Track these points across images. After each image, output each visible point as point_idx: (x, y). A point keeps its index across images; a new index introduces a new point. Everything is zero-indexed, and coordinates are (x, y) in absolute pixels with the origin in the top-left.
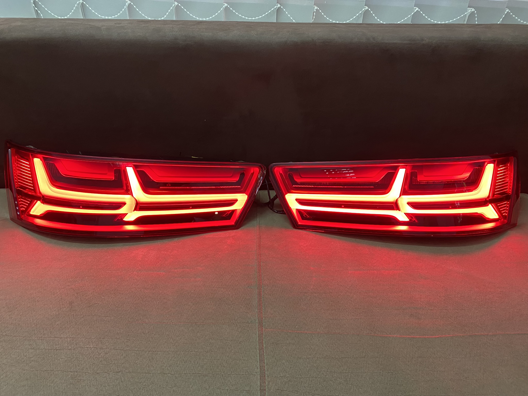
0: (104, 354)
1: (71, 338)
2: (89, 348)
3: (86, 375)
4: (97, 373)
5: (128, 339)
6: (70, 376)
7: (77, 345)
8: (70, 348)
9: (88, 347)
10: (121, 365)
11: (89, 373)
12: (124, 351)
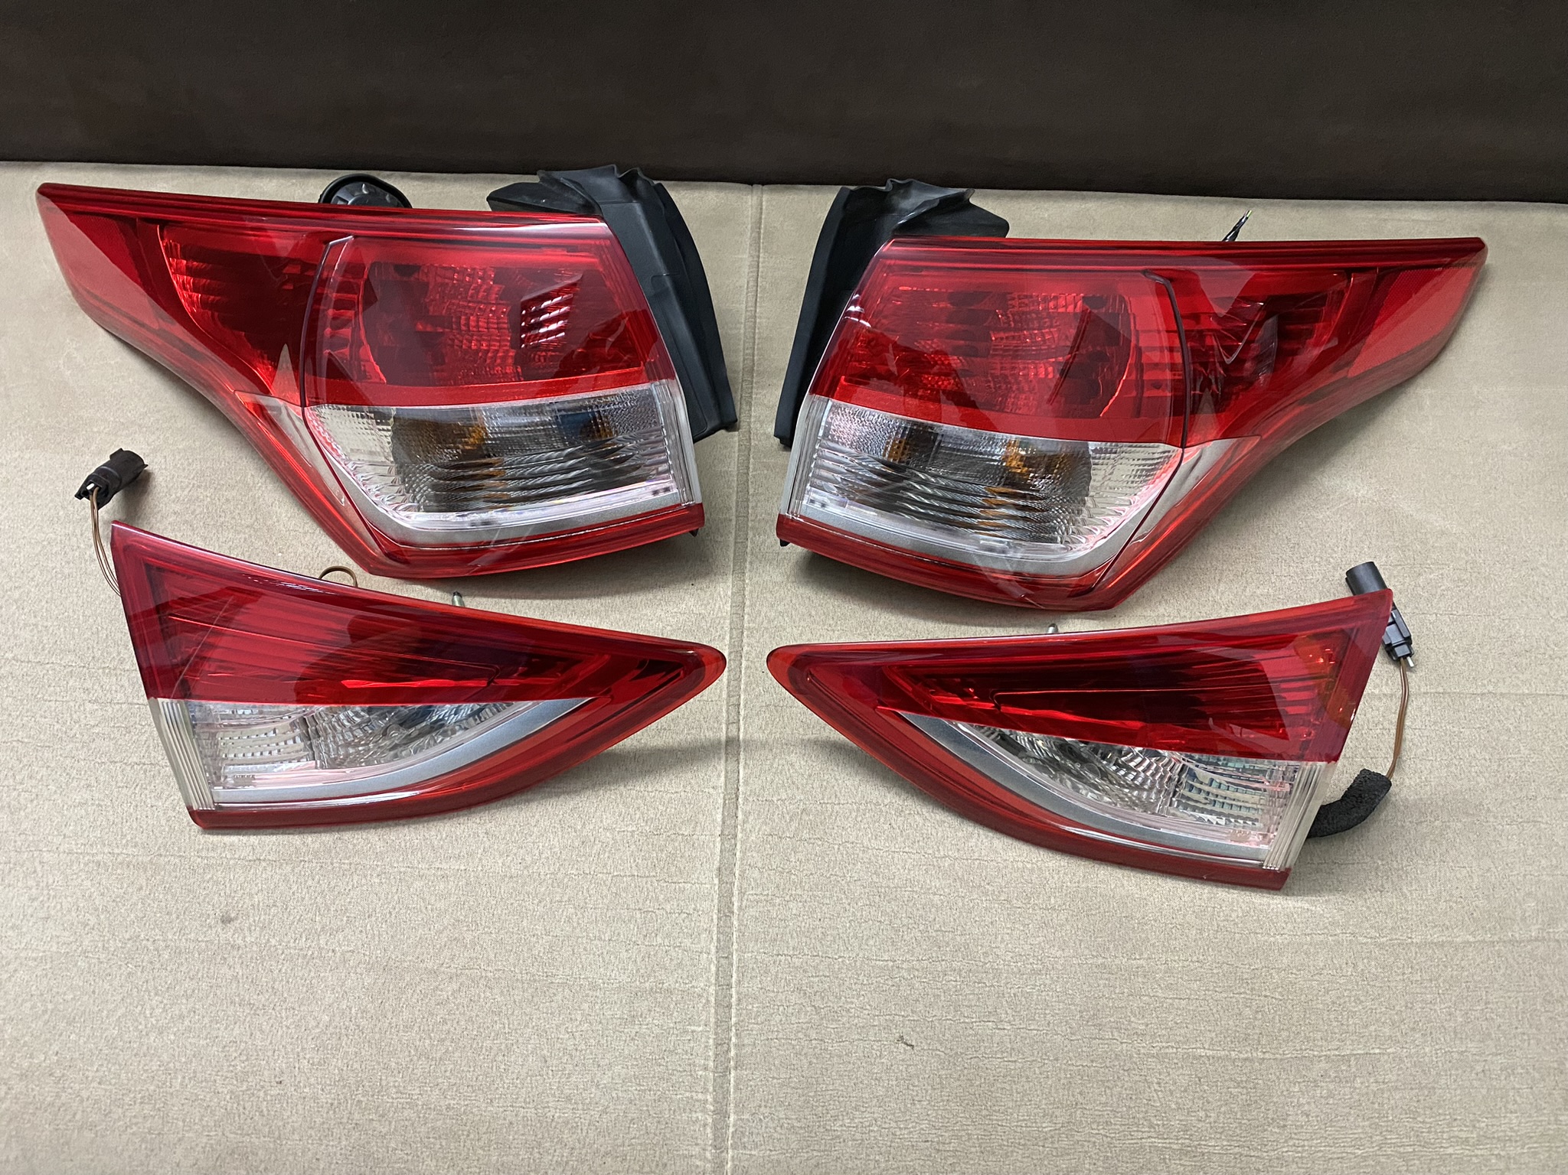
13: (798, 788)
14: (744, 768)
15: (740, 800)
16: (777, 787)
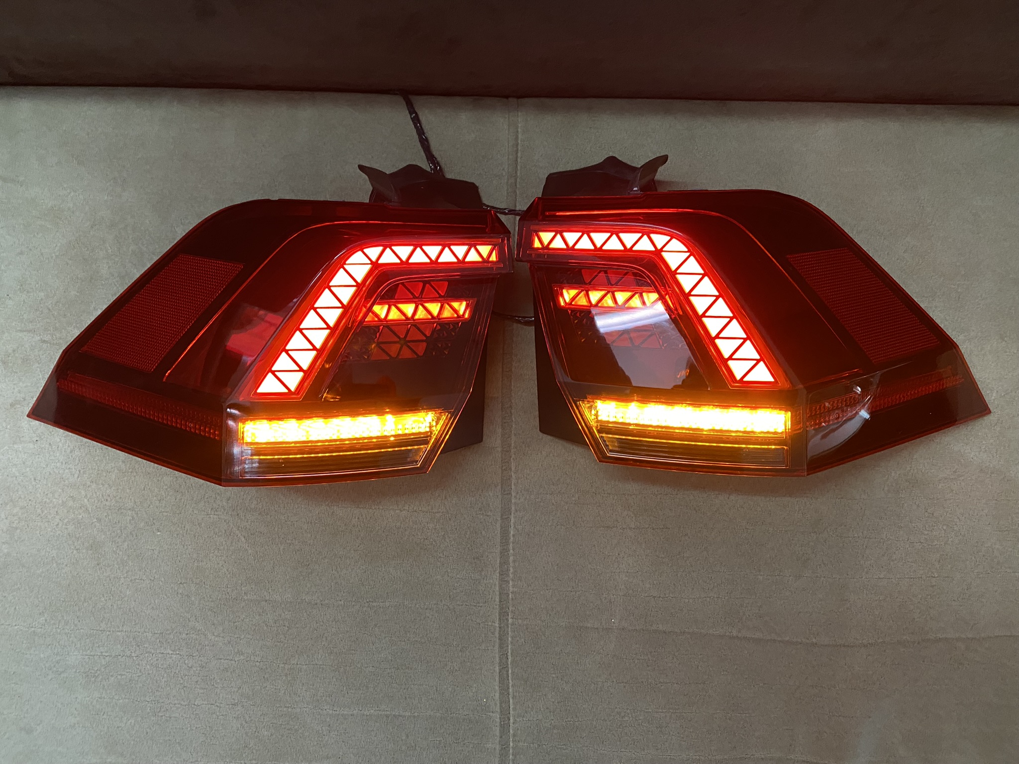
0: (199, 669)
1: (122, 631)
2: (165, 655)
3: (178, 708)
4: (196, 704)
5: (238, 637)
6: (148, 710)
7: (140, 646)
8: (128, 653)
9: (163, 653)
10: (236, 690)
11: (181, 705)
12: (235, 661)
13: (550, 712)
14: (513, 698)
15: (511, 721)
16: (536, 712)
